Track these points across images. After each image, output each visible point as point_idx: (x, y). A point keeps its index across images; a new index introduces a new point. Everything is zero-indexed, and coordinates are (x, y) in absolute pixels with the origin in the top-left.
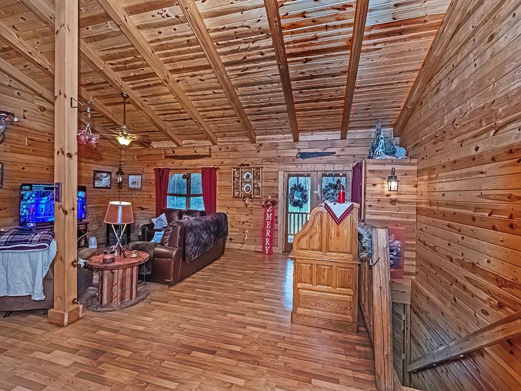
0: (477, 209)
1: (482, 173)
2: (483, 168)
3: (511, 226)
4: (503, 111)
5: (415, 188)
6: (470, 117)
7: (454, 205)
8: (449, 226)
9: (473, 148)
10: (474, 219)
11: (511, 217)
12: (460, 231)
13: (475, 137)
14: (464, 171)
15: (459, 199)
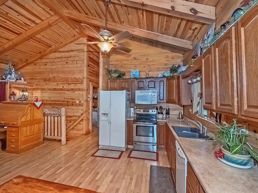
0: (63, 102)
1: (65, 93)
2: (65, 92)
3: (73, 105)
4: (71, 81)
5: (32, 95)
6: (60, 78)
7: (55, 101)
8: (52, 107)
9: (62, 86)
10: (62, 104)
11: (72, 103)
12: (57, 108)
13: (62, 84)
14: (59, 92)
15: (56, 99)
